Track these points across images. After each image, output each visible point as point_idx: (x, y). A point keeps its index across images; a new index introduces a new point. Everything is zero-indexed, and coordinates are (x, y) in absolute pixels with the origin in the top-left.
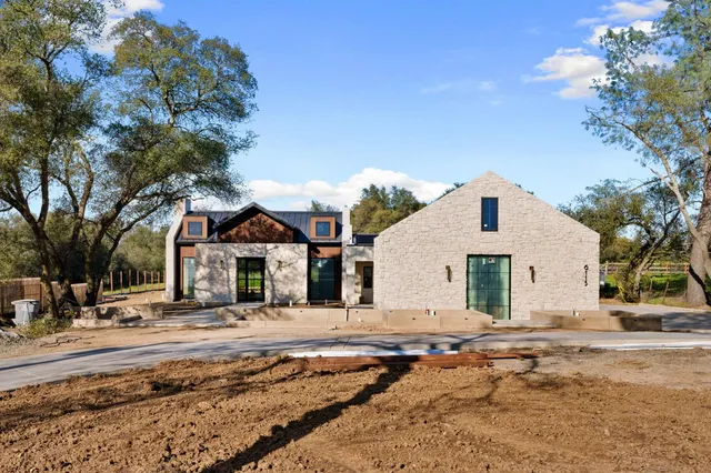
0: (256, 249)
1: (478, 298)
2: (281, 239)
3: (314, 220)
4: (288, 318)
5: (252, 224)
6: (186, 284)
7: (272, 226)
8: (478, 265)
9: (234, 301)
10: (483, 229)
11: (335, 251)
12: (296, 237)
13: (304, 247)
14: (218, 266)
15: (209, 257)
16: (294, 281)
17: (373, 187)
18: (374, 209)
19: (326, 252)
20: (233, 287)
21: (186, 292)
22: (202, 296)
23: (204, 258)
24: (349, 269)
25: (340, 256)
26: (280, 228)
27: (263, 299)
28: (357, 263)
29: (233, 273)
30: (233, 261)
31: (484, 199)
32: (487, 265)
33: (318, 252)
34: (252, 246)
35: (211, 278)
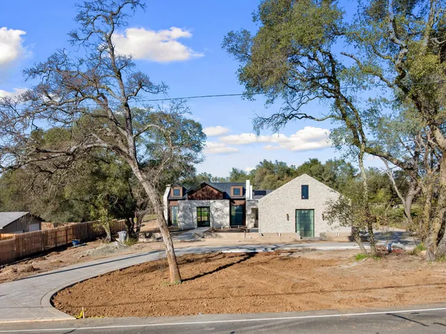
0: (205, 202)
1: (300, 227)
2: (217, 197)
3: (232, 188)
4: (220, 237)
5: (203, 190)
6: (172, 219)
7: (212, 191)
8: (301, 213)
9: (196, 227)
10: (302, 198)
11: (242, 202)
12: (225, 196)
13: (227, 202)
14: (188, 211)
15: (184, 208)
16: (222, 217)
17: (265, 161)
18: (265, 174)
19: (238, 203)
20: (195, 221)
21: (173, 222)
22: (181, 225)
23: (181, 207)
24: (249, 212)
25: (245, 204)
26: (216, 192)
27: (209, 226)
28: (252, 209)
29: (195, 214)
30: (195, 208)
31: (302, 186)
32: (304, 213)
33: (234, 203)
34: (203, 201)
35: (184, 217)
